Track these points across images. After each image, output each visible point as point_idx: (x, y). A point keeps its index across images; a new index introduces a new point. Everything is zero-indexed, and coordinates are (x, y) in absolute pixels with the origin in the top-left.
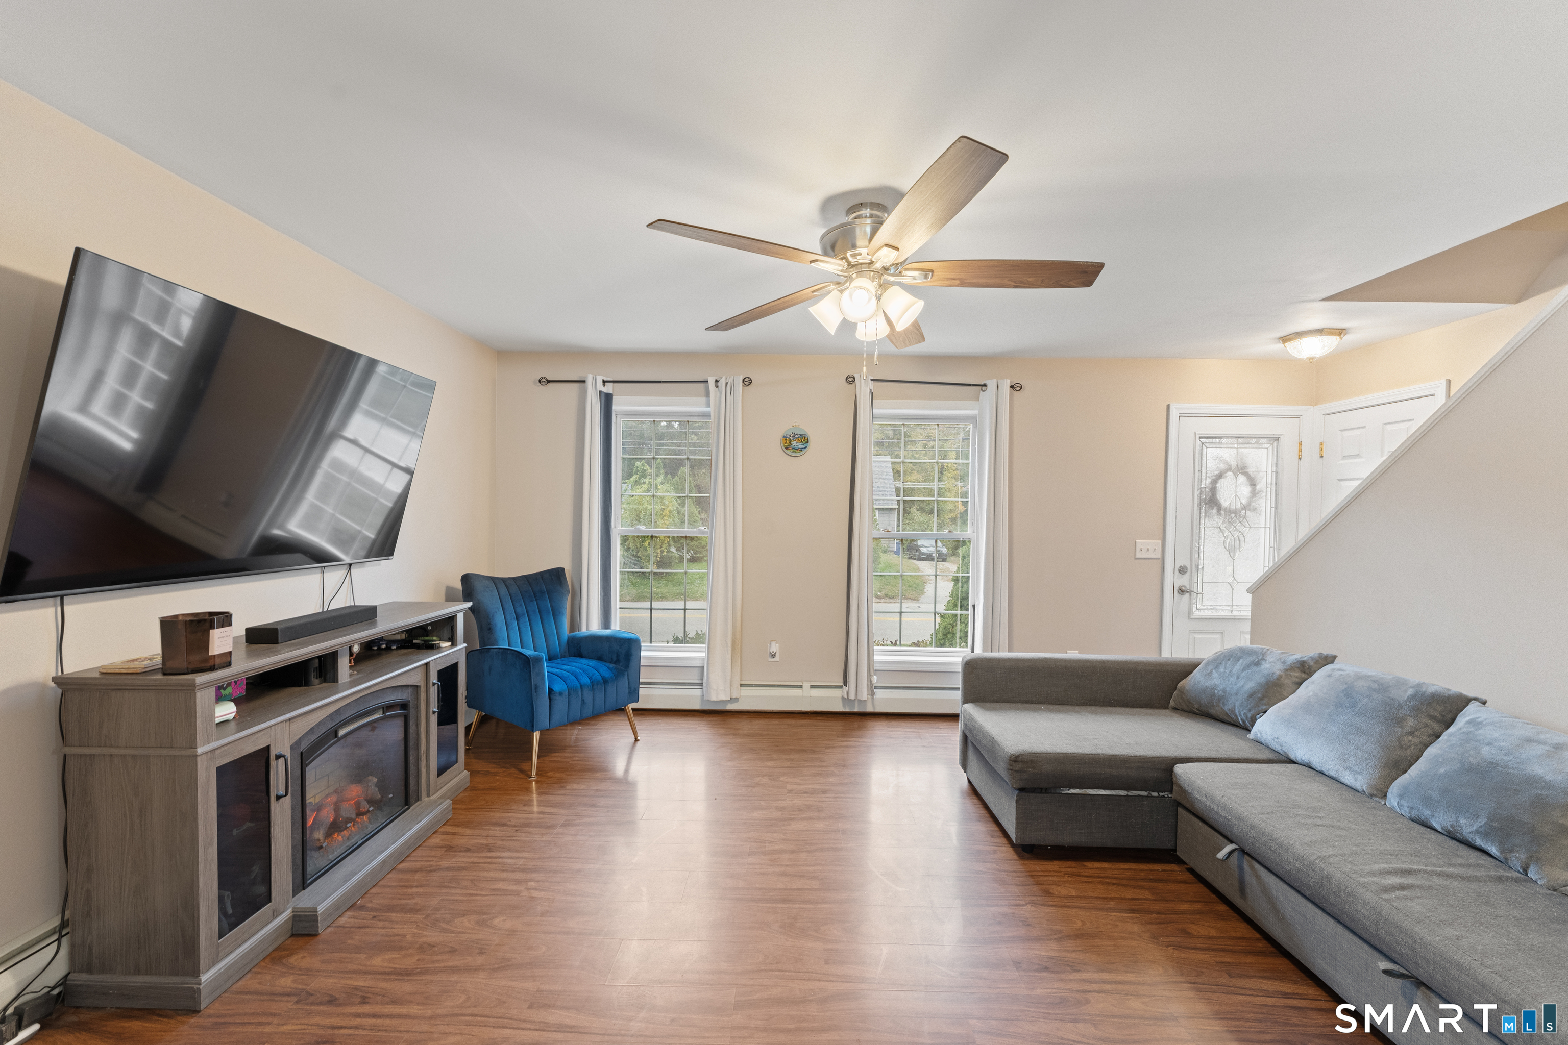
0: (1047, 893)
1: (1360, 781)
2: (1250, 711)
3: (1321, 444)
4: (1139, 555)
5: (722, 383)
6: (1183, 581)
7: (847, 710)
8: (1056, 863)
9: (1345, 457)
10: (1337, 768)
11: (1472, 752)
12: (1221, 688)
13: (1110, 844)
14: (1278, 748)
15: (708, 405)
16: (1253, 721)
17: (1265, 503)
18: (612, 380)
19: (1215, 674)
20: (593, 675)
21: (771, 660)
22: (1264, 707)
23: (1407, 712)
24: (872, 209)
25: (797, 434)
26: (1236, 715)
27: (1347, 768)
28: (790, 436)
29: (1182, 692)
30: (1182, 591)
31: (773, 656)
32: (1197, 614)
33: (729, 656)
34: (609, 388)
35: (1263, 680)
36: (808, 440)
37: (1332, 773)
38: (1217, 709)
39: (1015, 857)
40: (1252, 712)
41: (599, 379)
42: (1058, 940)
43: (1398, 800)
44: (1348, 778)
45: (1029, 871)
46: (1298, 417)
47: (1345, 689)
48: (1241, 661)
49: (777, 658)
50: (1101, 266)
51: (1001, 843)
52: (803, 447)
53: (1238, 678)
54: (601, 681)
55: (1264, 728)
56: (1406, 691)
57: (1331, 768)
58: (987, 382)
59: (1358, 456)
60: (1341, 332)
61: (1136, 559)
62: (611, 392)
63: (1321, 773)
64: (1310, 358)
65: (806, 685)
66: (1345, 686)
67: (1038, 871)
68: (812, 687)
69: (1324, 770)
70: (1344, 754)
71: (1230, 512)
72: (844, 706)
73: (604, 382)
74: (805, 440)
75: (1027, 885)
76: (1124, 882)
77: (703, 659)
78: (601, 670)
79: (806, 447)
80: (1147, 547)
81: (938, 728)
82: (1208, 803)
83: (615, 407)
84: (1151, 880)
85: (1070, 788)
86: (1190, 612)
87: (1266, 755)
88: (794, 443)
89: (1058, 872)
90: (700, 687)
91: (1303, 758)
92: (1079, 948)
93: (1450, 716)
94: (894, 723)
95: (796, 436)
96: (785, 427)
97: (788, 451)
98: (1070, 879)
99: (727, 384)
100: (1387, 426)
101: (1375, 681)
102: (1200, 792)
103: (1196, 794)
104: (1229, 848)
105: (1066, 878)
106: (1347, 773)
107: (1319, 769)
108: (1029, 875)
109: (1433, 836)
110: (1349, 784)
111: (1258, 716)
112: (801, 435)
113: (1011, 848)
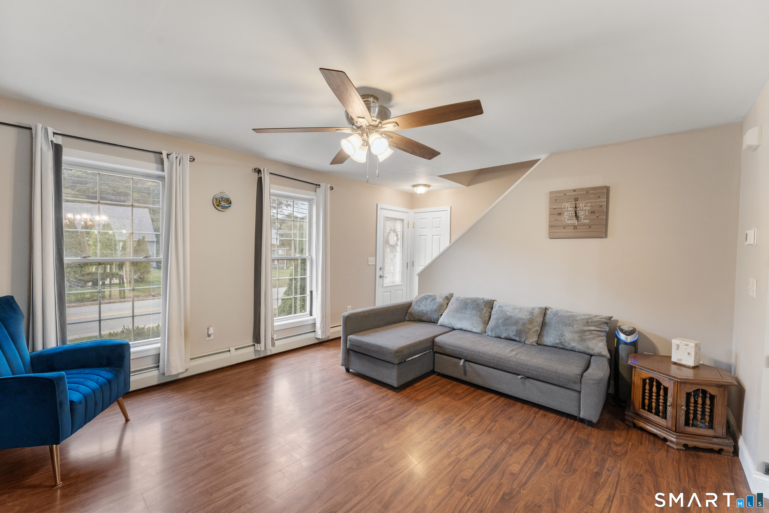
0: (418, 401)
1: (478, 329)
2: (436, 316)
3: (414, 223)
4: (369, 264)
5: (174, 156)
6: (381, 273)
7: (257, 357)
8: (407, 389)
9: (421, 228)
10: (472, 328)
11: (505, 314)
12: (425, 310)
13: (419, 375)
14: (450, 326)
15: (163, 170)
16: (438, 319)
17: (399, 243)
18: (61, 133)
19: (421, 305)
20: (98, 379)
21: (207, 339)
22: (441, 314)
23: (483, 307)
24: (374, 99)
25: (224, 198)
26: (431, 318)
27: (474, 327)
28: (219, 198)
29: (411, 314)
30: (381, 277)
31: (209, 336)
32: (385, 285)
33: (183, 342)
34: (59, 140)
35: (438, 305)
36: (231, 202)
37: (470, 330)
38: (425, 317)
39: (395, 393)
40: (437, 316)
41: (50, 131)
42: (438, 413)
43: (491, 332)
44: (475, 330)
45: (405, 396)
46: (408, 213)
47: (465, 303)
48: (429, 299)
49: (212, 337)
50: (439, 153)
51: (386, 390)
52: (228, 206)
53: (430, 305)
54: (107, 382)
55: (443, 320)
56: (481, 301)
57: (469, 328)
58: (320, 184)
59: (425, 228)
60: (429, 186)
61: (368, 265)
62: (61, 143)
63: (465, 330)
64: (421, 194)
65: (232, 349)
66: (464, 302)
67: (406, 395)
68: (236, 349)
69: (467, 329)
70: (472, 323)
71: (391, 246)
72: (255, 356)
73: (54, 133)
74: (229, 202)
75: (410, 401)
76: (429, 386)
77: (159, 348)
78: (103, 375)
79: (230, 206)
80: (371, 260)
81: (306, 354)
82: (453, 348)
83: (65, 158)
84: (434, 383)
85: (408, 358)
86: (383, 285)
87: (448, 330)
88: (222, 203)
89: (411, 392)
90: (158, 369)
91: (460, 327)
92: (445, 413)
93: (491, 306)
94: (285, 357)
95: (223, 199)
96: (216, 191)
97: (218, 208)
98: (417, 393)
99: (177, 157)
100: (434, 219)
101: (471, 299)
102: (448, 346)
103: (447, 347)
104: (462, 361)
105: (416, 393)
106: (474, 328)
107: (465, 329)
108: (406, 397)
109: (502, 340)
110: (475, 332)
111: (439, 317)
112: (226, 198)
113: (390, 391)
